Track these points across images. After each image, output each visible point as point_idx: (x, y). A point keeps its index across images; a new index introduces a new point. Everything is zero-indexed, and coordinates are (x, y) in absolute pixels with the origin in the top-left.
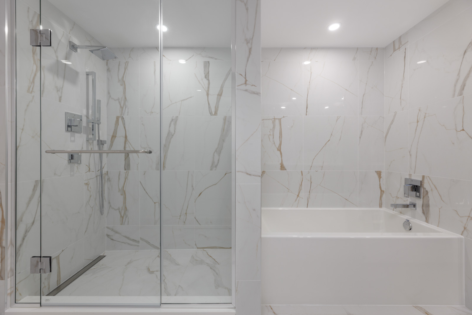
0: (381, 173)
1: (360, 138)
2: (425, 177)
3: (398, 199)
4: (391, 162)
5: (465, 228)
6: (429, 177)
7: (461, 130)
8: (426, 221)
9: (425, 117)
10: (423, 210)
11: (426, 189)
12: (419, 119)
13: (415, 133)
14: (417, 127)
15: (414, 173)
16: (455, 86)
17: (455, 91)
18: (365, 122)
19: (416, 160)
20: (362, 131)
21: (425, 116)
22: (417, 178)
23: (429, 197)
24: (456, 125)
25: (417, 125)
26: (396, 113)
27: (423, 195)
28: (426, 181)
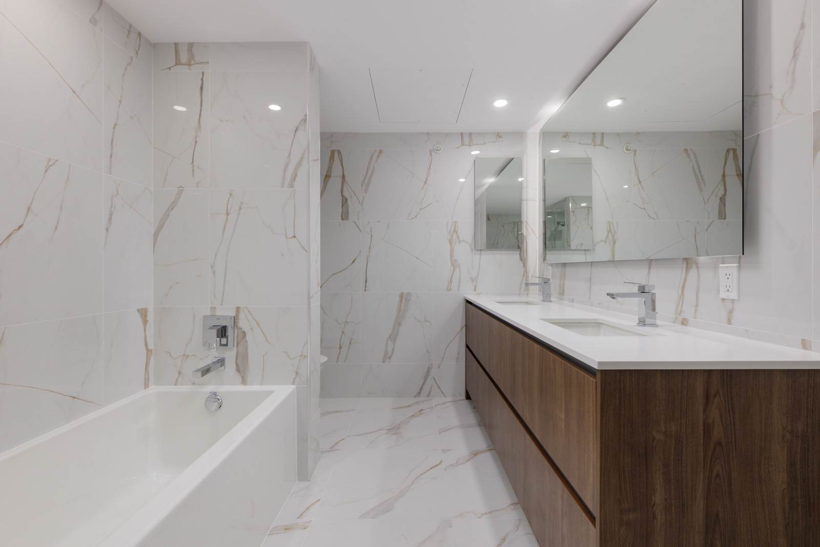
0: (147, 312)
1: (107, 230)
2: (241, 309)
3: (187, 358)
4: (171, 287)
5: (297, 373)
6: (247, 309)
7: (292, 237)
8: (242, 383)
9: (240, 209)
10: (237, 365)
11: (243, 330)
12: (230, 210)
13: (223, 234)
14: (226, 223)
15: (222, 305)
16: (285, 171)
17: (284, 179)
18: (118, 192)
19: (225, 281)
20: (111, 215)
21: (241, 206)
22: (225, 312)
23: (247, 341)
24: (285, 228)
25: (227, 220)
26: (181, 188)
27: (237, 341)
28: (242, 316)
